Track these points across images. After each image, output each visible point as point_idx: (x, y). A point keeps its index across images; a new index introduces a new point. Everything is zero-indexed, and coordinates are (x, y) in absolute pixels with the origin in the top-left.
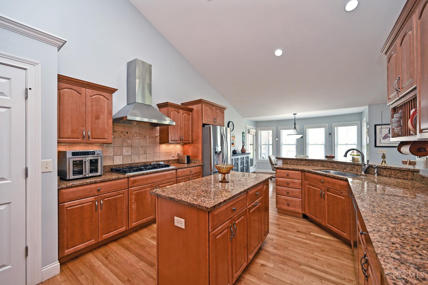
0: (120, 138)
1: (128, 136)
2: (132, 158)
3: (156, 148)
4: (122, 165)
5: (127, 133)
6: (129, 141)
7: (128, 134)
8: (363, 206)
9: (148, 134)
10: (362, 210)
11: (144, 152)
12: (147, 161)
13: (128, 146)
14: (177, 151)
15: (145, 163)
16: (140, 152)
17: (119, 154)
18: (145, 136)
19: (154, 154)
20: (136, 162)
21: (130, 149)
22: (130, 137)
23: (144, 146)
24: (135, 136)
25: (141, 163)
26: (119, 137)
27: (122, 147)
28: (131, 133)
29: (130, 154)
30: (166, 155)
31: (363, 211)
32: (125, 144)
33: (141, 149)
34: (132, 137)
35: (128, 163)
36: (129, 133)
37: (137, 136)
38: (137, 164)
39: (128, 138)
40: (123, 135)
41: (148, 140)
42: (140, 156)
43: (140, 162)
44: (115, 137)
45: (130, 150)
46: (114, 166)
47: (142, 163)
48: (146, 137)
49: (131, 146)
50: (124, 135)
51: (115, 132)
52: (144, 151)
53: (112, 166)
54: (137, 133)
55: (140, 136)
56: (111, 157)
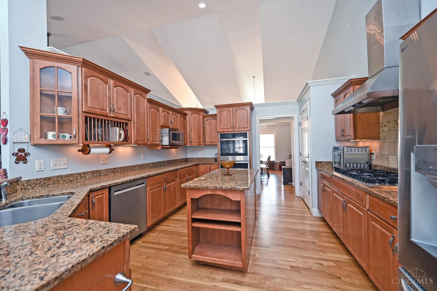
17: (393, 153)
26: (393, 129)
27: (396, 143)
51: (389, 122)
53: (386, 167)
56: (386, 156)
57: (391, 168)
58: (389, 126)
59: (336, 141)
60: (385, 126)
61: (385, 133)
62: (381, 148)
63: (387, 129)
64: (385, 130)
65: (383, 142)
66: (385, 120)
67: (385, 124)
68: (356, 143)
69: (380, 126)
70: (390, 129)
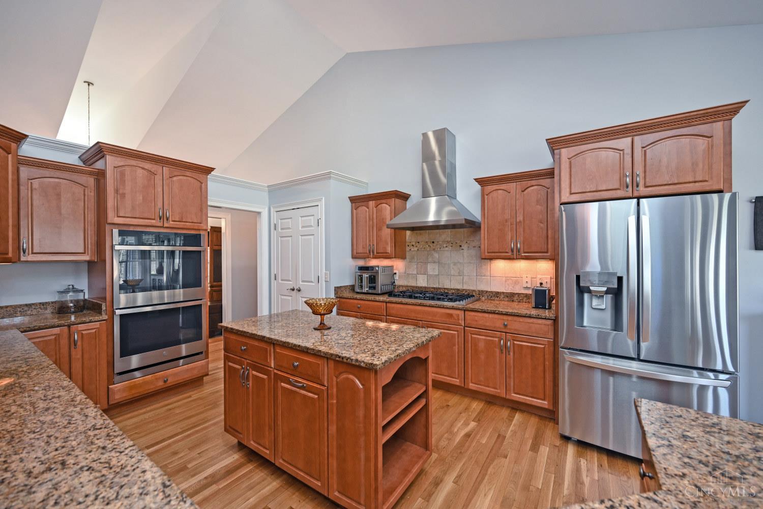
0: (423, 251)
1: (434, 248)
2: (440, 280)
3: (481, 266)
4: (425, 287)
5: (433, 242)
6: (436, 255)
7: (434, 244)
8: (67, 389)
9: (467, 242)
10: (68, 383)
11: (459, 273)
12: (465, 288)
13: (434, 262)
14: (538, 276)
15: (458, 290)
16: (452, 272)
17: (422, 273)
18: (461, 246)
19: (479, 277)
20: (445, 287)
21: (436, 266)
22: (436, 249)
23: (459, 262)
24: (444, 247)
25: (451, 289)
26: (423, 249)
27: (426, 263)
28: (438, 242)
29: (437, 273)
30: (506, 281)
31: (65, 382)
32: (430, 260)
33: (454, 267)
34: (440, 248)
35: (435, 287)
36: (436, 243)
37: (446, 247)
38: (446, 291)
39: (434, 249)
40: (427, 246)
41: (465, 254)
42: (452, 278)
43: (452, 287)
44: (418, 250)
45: (437, 268)
46: (416, 287)
47: (454, 289)
48: (462, 248)
49: (439, 263)
50: (429, 246)
51: (419, 242)
52: (458, 271)
53: (414, 287)
54: (448, 242)
55: (452, 246)
56: (414, 275)
57: (421, 287)
58: (418, 246)
59: (351, 259)
60: (413, 245)
61: (413, 253)
62: (407, 267)
63: (416, 249)
64: (412, 249)
65: (410, 262)
66: (413, 240)
67: (414, 243)
68: (365, 261)
69: (407, 244)
70: (420, 249)
